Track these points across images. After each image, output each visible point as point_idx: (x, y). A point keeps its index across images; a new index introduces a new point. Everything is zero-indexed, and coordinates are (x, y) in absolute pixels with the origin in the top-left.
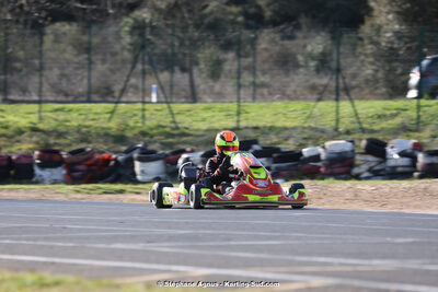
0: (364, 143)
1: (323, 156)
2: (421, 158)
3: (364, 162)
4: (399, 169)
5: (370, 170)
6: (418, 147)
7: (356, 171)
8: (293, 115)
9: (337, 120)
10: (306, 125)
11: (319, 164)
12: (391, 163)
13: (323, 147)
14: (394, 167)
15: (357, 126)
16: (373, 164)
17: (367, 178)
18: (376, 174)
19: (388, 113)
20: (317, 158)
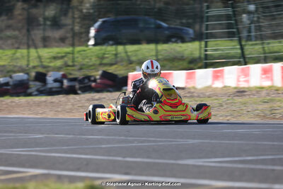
0: (33, 74)
1: (11, 83)
2: (66, 83)
3: (34, 86)
4: (54, 90)
5: (38, 90)
6: (64, 76)
7: (29, 91)
8: (5, 58)
9: (28, 61)
10: (11, 64)
11: (9, 87)
12: (49, 86)
13: (11, 77)
14: (51, 88)
15: (39, 64)
16: (39, 87)
17: (36, 95)
18: (41, 92)
19: (60, 55)
20: (7, 84)
